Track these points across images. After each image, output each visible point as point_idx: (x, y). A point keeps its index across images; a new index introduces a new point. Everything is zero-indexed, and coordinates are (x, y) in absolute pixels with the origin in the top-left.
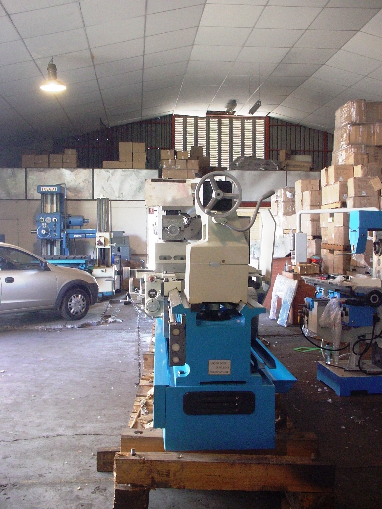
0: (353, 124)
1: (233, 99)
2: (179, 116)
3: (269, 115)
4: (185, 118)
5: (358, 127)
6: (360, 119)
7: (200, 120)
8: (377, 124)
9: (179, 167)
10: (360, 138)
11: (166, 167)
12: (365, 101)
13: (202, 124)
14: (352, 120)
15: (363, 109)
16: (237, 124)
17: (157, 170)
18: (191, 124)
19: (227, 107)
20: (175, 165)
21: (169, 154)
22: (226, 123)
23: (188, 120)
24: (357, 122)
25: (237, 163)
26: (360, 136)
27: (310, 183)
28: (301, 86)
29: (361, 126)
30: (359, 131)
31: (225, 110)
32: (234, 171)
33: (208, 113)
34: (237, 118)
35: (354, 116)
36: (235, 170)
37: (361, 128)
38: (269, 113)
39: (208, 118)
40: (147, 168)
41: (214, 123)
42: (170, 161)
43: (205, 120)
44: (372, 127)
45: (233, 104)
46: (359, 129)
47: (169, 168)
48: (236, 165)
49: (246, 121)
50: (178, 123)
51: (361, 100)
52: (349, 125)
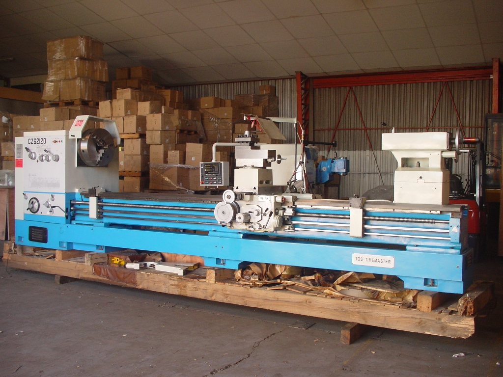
0: (81, 58)
5: (85, 61)
6: (88, 55)
8: (100, 62)
10: (86, 72)
14: (81, 54)
15: (90, 45)
26: (86, 70)
29: (87, 62)
35: (84, 50)
44: (95, 63)
51: (89, 37)
52: (77, 58)
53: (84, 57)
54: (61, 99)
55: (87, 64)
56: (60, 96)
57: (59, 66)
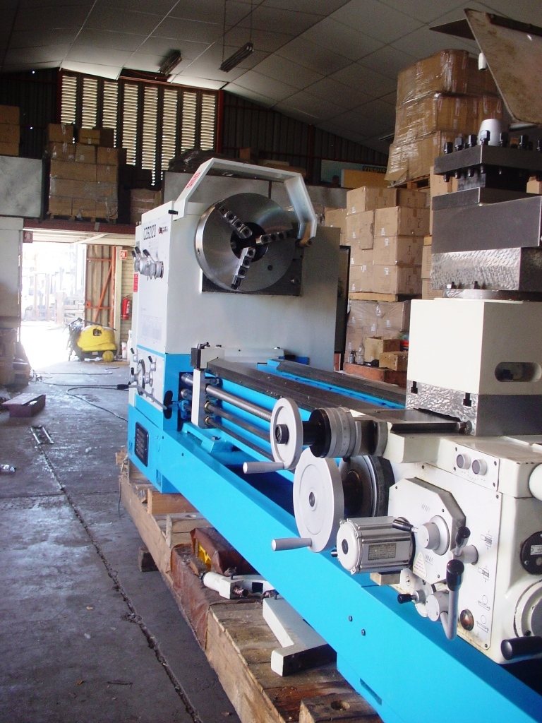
0: (446, 94)
1: (176, 47)
2: (71, 74)
3: (225, 88)
4: (80, 77)
5: (453, 99)
6: (459, 86)
7: (106, 85)
8: (485, 99)
9: (82, 158)
10: (455, 121)
11: (58, 156)
12: (468, 53)
13: (111, 91)
14: (445, 86)
15: (463, 67)
16: (170, 98)
17: (41, 161)
18: (90, 89)
19: (161, 64)
20: (74, 154)
21: (64, 133)
22: (151, 94)
23: (86, 81)
24: (454, 91)
25: (187, 160)
26: (455, 117)
27: (381, 194)
28: (304, 35)
29: (457, 100)
30: (455, 107)
31: (156, 69)
32: (182, 174)
33: (125, 72)
34: (173, 87)
35: (449, 78)
36: (182, 172)
37: (458, 104)
38: (228, 83)
39: (121, 83)
40: (20, 156)
41: (131, 92)
42: (65, 145)
43: (115, 87)
44: (475, 103)
45: (173, 59)
46: (455, 104)
47: (62, 158)
48: (184, 163)
49: (186, 95)
50: (69, 85)
51: (462, 51)
52: (437, 95)
53: (450, 92)
54: (410, 178)
55: (457, 105)
56: (408, 171)
57: (410, 114)
